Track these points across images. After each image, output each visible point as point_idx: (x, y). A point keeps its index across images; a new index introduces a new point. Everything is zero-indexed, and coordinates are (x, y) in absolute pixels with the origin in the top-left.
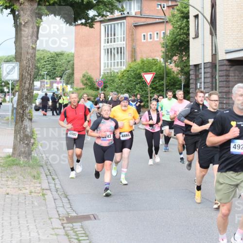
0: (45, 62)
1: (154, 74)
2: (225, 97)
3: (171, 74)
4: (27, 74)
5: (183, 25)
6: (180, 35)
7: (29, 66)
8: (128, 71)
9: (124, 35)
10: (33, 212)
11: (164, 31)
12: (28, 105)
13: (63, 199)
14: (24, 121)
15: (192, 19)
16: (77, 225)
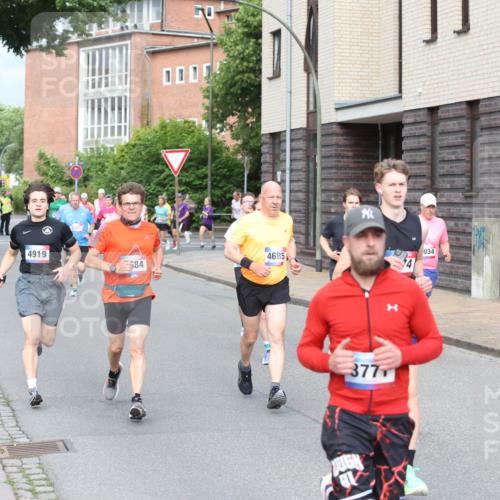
1: (187, 152)
2: (333, 199)
3: (221, 151)
5: (247, 52)
6: (243, 72)
8: (134, 146)
9: (126, 71)
11: (209, 64)
13: (2, 408)
15: (267, 40)
16: (31, 463)
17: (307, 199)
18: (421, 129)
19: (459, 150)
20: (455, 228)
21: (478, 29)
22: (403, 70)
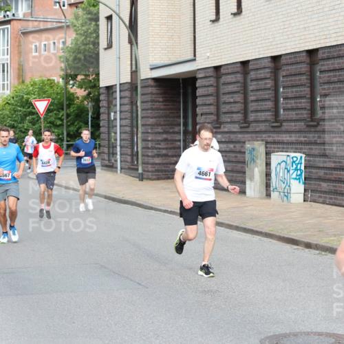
1: (49, 100)
2: (150, 131)
3: (73, 100)
5: (90, 31)
6: (86, 44)
8: (13, 97)
9: (8, 46)
11: (63, 40)
15: (103, 22)
17: (132, 131)
18: (209, 81)
19: (236, 95)
20: (234, 149)
21: (248, 12)
22: (197, 41)
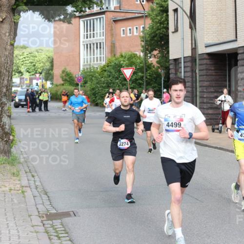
0: (25, 58)
1: (133, 69)
2: (205, 91)
4: (5, 71)
5: (163, 20)
6: (160, 29)
7: (8, 63)
9: (103, 29)
10: (13, 210)
11: (143, 26)
12: (6, 102)
13: (43, 196)
14: (3, 118)
15: (171, 13)
16: (57, 223)
17: (193, 90)
22: (238, 27)
